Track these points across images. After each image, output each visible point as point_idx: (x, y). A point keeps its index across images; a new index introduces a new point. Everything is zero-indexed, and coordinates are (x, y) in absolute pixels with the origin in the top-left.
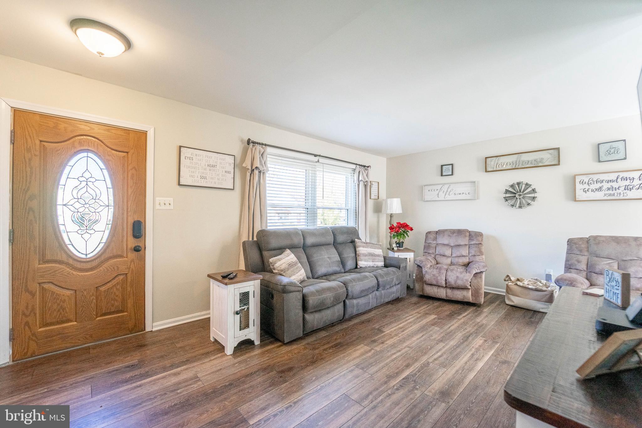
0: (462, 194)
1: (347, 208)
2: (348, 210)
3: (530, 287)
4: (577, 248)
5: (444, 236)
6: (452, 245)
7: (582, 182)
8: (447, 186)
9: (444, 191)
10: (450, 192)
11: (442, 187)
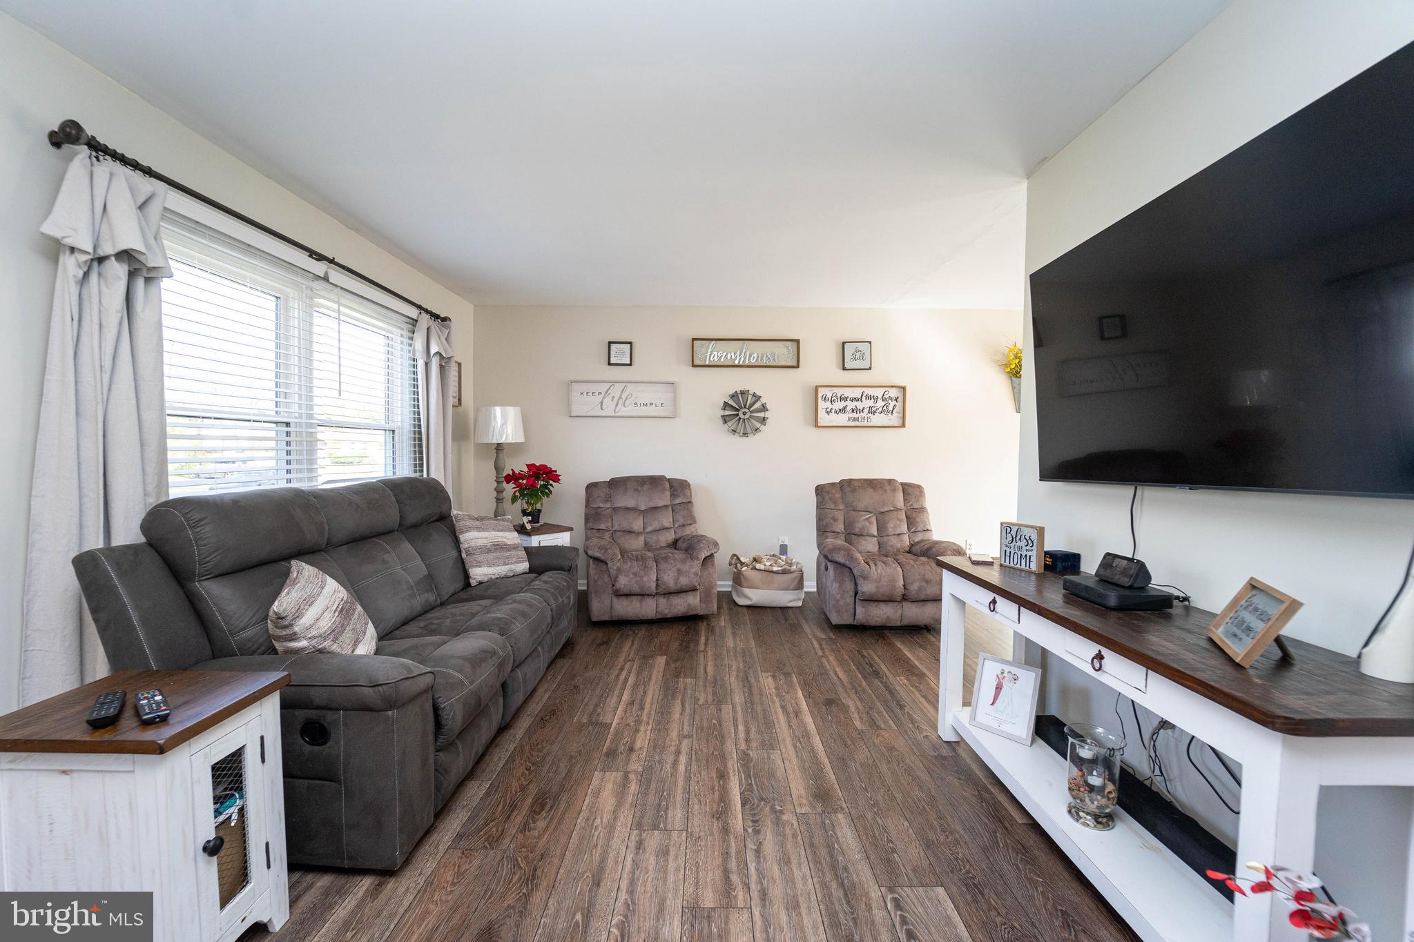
0: (648, 404)
1: (391, 426)
2: (393, 431)
3: (775, 569)
4: (830, 499)
5: (626, 490)
6: (643, 508)
7: (825, 399)
8: (620, 386)
9: (613, 397)
10: (626, 400)
11: (609, 388)
